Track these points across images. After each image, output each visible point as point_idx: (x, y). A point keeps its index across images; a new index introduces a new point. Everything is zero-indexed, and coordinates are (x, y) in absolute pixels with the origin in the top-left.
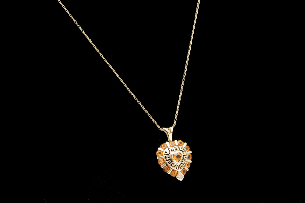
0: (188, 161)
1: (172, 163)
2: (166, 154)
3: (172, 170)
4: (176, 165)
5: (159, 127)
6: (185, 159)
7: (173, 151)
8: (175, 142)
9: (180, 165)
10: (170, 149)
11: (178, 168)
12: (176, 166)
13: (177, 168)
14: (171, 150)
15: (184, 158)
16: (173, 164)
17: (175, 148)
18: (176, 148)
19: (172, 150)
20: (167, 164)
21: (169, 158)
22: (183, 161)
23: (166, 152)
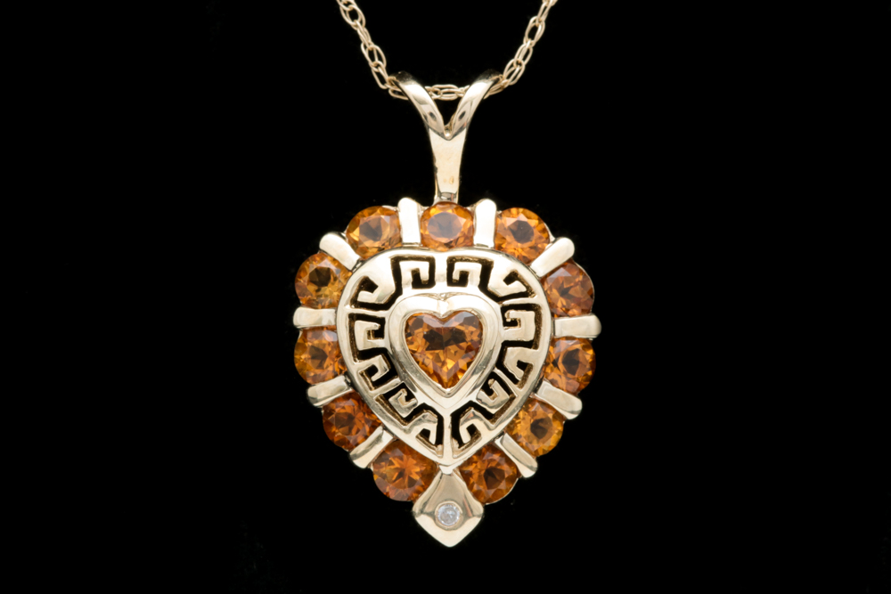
0: (540, 395)
1: (396, 381)
2: (365, 296)
3: (387, 439)
4: (424, 407)
5: (379, 67)
6: (519, 374)
7: (431, 282)
8: (472, 215)
9: (457, 416)
10: (406, 268)
11: (433, 438)
12: (428, 414)
13: (425, 434)
14: (416, 274)
15: (510, 362)
16: (403, 393)
17: (451, 263)
18: (459, 267)
19: (425, 275)
20: (352, 384)
21: (379, 334)
22: (495, 385)
23: (368, 285)
